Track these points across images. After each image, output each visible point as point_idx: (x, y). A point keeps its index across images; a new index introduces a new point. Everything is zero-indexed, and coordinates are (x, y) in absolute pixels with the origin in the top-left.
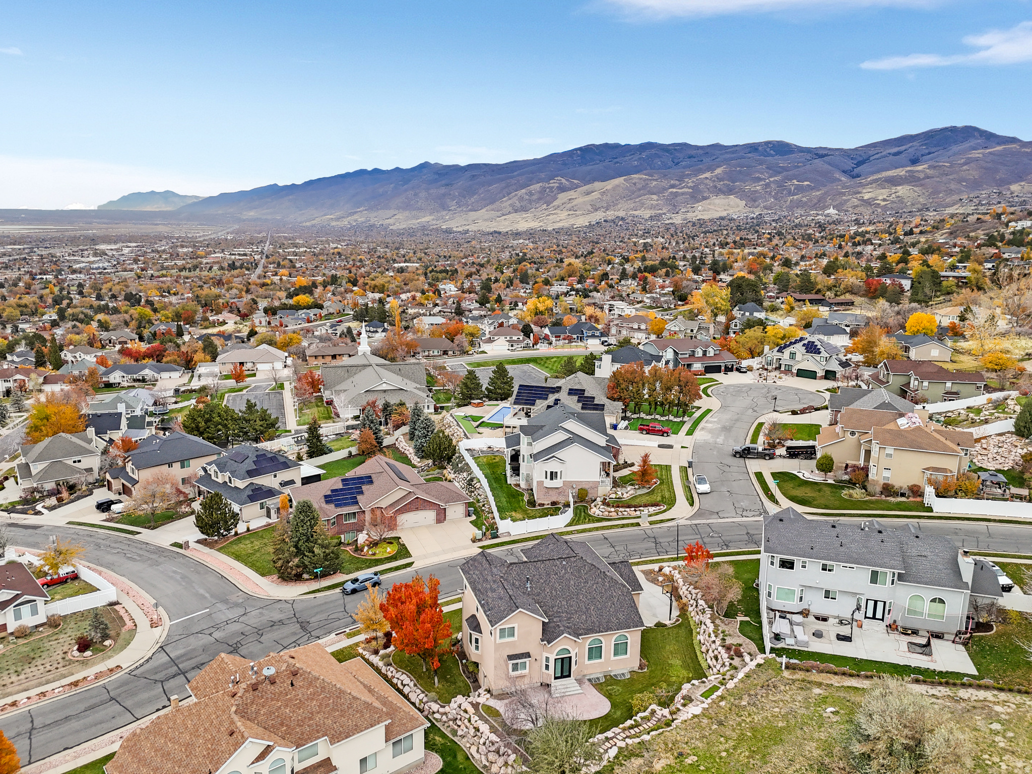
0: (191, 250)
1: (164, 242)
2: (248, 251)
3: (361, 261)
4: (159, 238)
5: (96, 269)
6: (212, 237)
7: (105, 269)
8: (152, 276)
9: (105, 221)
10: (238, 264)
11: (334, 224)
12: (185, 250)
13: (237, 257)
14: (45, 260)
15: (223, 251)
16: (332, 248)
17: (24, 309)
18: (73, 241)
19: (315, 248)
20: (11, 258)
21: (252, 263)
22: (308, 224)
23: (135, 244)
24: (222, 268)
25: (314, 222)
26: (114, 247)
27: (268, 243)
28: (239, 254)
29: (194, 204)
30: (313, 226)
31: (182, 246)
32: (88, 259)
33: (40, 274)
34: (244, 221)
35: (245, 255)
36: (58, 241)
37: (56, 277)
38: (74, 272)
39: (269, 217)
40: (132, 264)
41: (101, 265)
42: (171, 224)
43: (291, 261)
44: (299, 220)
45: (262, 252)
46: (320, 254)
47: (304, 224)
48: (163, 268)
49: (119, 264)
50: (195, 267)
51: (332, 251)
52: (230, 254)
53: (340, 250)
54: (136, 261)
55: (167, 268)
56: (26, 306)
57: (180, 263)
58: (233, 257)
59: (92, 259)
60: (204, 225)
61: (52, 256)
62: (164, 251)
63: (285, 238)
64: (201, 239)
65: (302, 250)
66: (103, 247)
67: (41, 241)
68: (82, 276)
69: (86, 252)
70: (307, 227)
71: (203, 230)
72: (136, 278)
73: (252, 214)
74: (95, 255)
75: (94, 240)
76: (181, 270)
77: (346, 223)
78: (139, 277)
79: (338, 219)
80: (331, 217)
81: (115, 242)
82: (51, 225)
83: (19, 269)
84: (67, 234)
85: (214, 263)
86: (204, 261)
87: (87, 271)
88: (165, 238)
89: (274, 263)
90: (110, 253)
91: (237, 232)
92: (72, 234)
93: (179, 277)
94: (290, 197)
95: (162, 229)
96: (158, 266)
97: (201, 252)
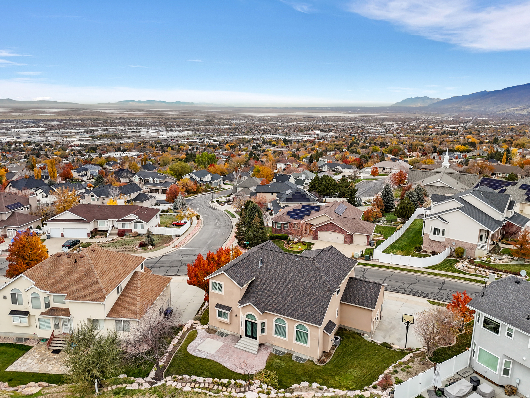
0: (426, 125)
1: (415, 122)
2: (456, 126)
3: (525, 133)
4: (414, 119)
5: (378, 132)
6: (441, 119)
7: (382, 132)
8: (401, 136)
9: (393, 112)
10: (446, 132)
11: (517, 112)
12: (424, 125)
13: (449, 129)
14: (359, 128)
15: (443, 127)
16: (510, 126)
17: (337, 146)
18: (375, 120)
19: (499, 126)
20: (346, 127)
21: (455, 132)
22: (500, 113)
23: (401, 122)
24: (437, 134)
25: (504, 112)
26: (391, 123)
27: (471, 122)
28: (451, 128)
29: (438, 103)
30: (503, 114)
31: (423, 123)
32: (377, 128)
33: (355, 134)
34: (462, 111)
35: (454, 128)
36: (368, 121)
37: (359, 135)
38: (368, 133)
39: (477, 109)
40: (395, 131)
41: (381, 131)
42: (423, 113)
43: (479, 131)
44: (495, 110)
45: (465, 127)
46: (500, 128)
47: (498, 113)
48: (408, 133)
49: (389, 131)
50: (424, 133)
51: (508, 127)
52: (447, 128)
53: (513, 127)
54: (397, 129)
55: (410, 133)
56: (338, 145)
57: (417, 131)
58: (447, 129)
59: (379, 128)
60: (439, 113)
61: (363, 127)
62: (413, 126)
63: (483, 120)
64: (435, 120)
65: (489, 126)
66: (386, 123)
67: (362, 120)
68: (371, 135)
69: (378, 125)
70: (500, 115)
71: (438, 116)
72: (393, 137)
73: (468, 107)
74: (381, 126)
75: (383, 120)
76: (416, 134)
77: (526, 112)
78: (394, 137)
79: (520, 110)
80: (517, 108)
81: (393, 121)
82: (369, 113)
83: (348, 131)
84: (374, 117)
85: (435, 131)
86: (430, 130)
87: (374, 133)
88: (417, 119)
89: (468, 132)
90: (387, 126)
91: (456, 117)
92: (376, 117)
93: (412, 137)
94: (493, 98)
95: (417, 115)
96: (406, 132)
97: (430, 127)
